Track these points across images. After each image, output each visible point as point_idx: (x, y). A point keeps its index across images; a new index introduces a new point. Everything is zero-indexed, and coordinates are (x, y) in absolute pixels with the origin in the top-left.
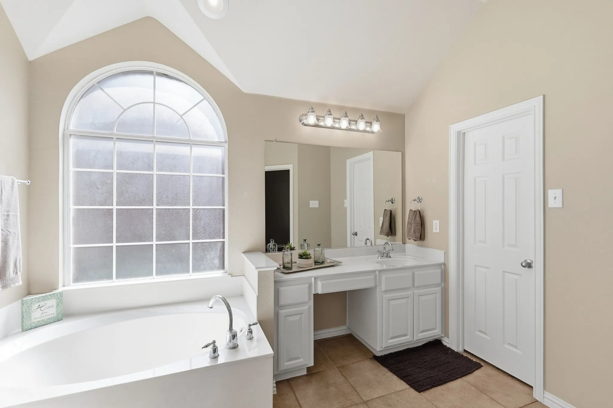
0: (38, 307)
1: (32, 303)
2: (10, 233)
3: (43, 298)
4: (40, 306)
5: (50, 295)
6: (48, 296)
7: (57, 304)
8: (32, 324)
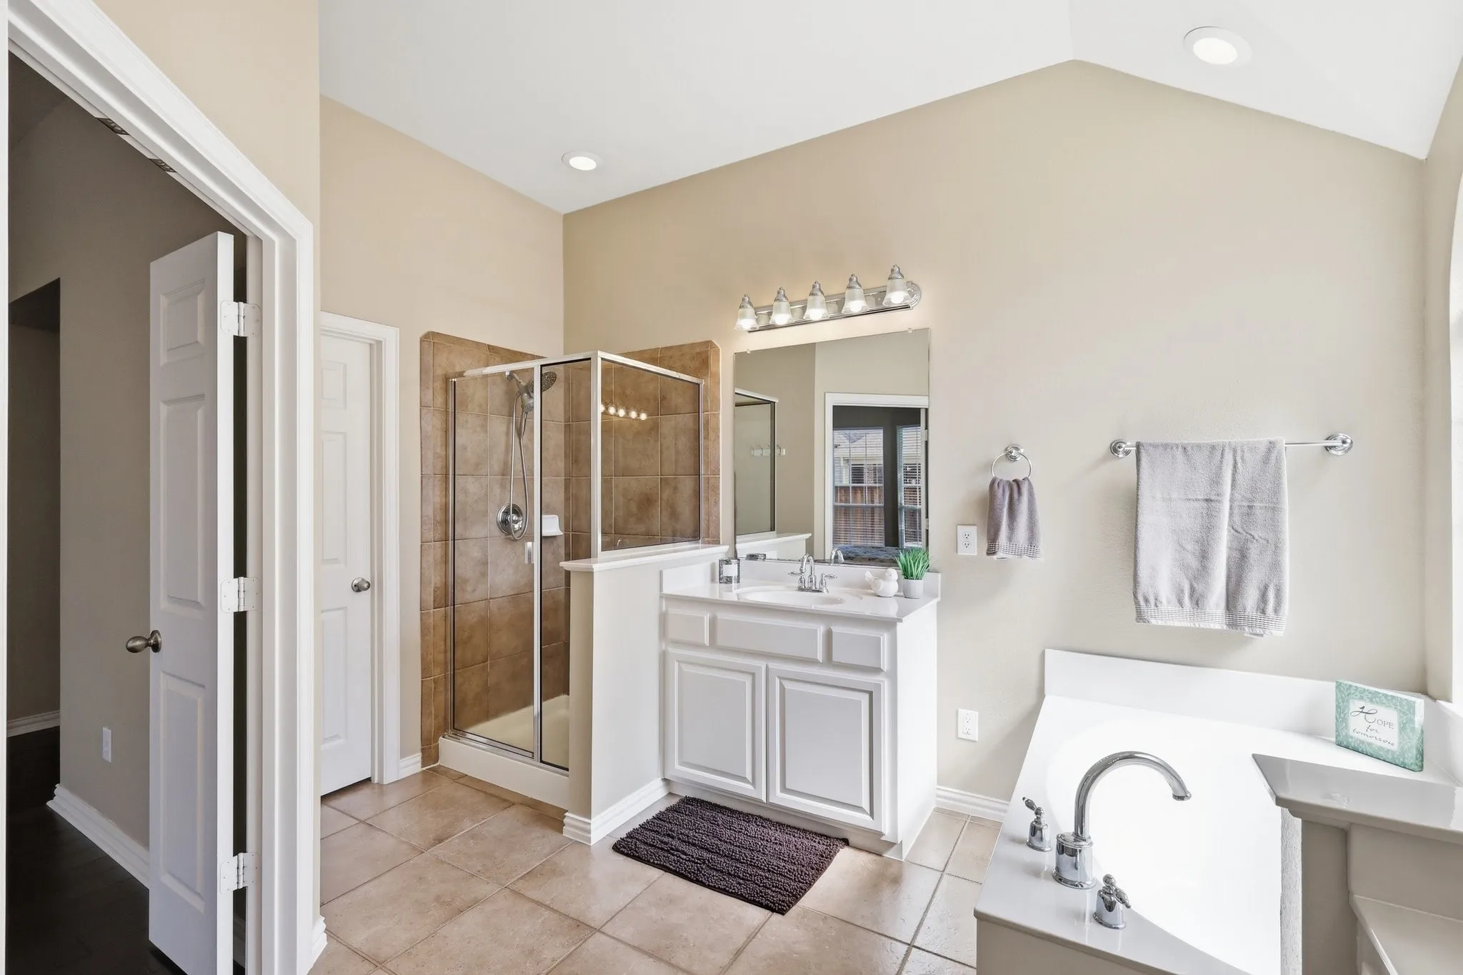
0: (1361, 710)
1: (1348, 695)
2: (1254, 538)
3: (1370, 696)
4: (1365, 710)
5: (1386, 696)
6: (1380, 695)
7: (1402, 726)
8: (1350, 740)
